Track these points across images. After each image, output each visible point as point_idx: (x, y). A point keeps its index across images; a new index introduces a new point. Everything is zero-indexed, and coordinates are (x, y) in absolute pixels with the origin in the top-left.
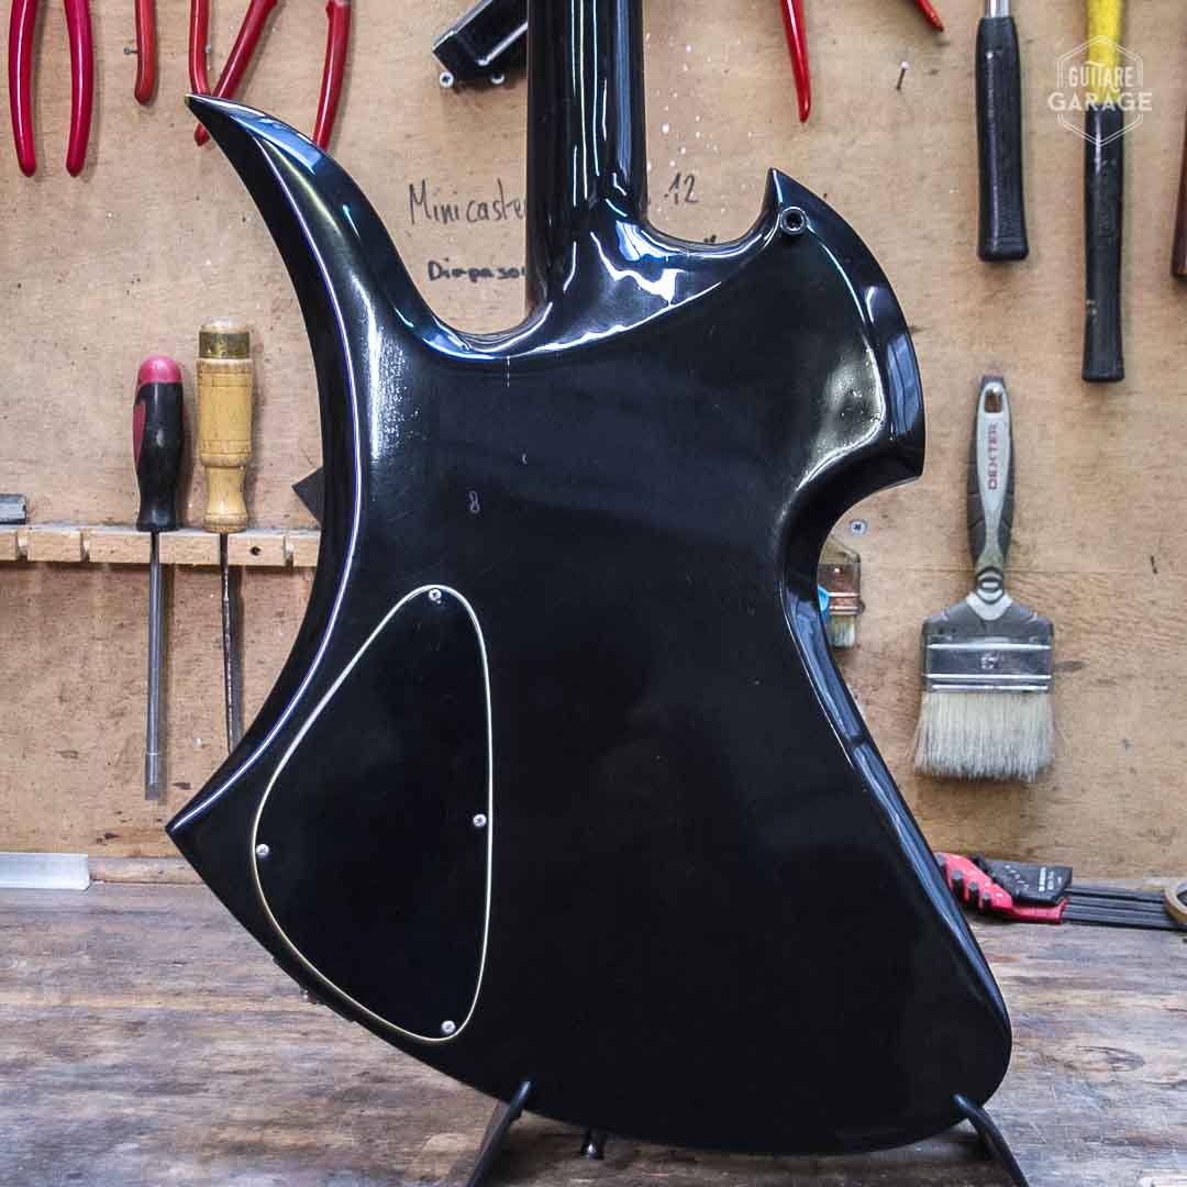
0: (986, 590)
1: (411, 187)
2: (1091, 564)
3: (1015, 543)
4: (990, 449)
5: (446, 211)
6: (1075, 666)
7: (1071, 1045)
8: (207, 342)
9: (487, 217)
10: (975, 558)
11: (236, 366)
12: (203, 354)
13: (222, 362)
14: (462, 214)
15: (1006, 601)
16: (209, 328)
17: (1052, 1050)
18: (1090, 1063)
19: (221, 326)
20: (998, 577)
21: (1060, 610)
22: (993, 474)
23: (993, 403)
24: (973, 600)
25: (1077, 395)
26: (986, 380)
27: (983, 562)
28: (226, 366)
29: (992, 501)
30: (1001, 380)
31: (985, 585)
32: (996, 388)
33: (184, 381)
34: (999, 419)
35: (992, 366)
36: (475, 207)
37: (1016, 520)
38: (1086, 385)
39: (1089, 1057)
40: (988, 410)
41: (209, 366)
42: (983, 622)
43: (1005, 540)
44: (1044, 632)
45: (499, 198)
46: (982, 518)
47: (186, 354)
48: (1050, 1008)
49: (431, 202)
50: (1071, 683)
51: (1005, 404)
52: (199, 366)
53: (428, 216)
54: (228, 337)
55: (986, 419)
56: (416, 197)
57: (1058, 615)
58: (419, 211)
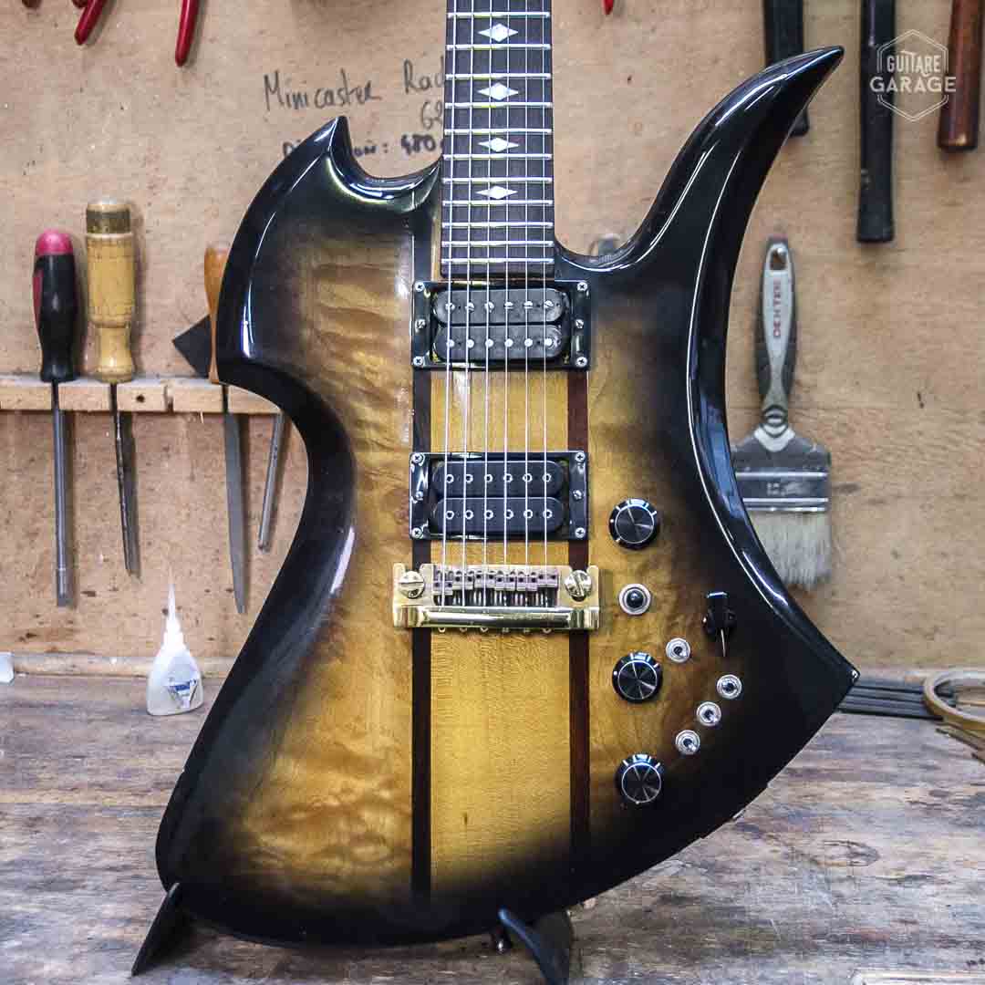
0: (772, 425)
1: (266, 78)
2: (865, 400)
3: (798, 383)
4: (776, 303)
5: (297, 98)
6: (851, 488)
8: (93, 219)
9: (332, 103)
10: (762, 397)
11: (118, 240)
12: (90, 230)
13: (105, 236)
14: (311, 101)
15: (789, 435)
16: (93, 207)
17: (802, 844)
18: (832, 858)
19: (104, 205)
20: (781, 413)
21: (839, 441)
22: (777, 325)
23: (778, 262)
24: (760, 434)
25: (854, 253)
26: (772, 241)
27: (769, 401)
28: (110, 240)
29: (777, 348)
30: (785, 242)
31: (772, 421)
32: (780, 249)
33: (76, 254)
34: (783, 276)
35: (778, 228)
36: (322, 95)
37: (798, 362)
38: (860, 245)
39: (833, 851)
40: (773, 267)
41: (95, 241)
42: (768, 452)
43: (789, 381)
44: (821, 461)
45: (343, 86)
46: (768, 363)
47: (78, 230)
48: (808, 801)
49: (284, 90)
50: (846, 503)
51: (788, 264)
52: (87, 239)
53: (282, 103)
54: (111, 216)
55: (772, 275)
56: (271, 86)
57: (835, 445)
58: (273, 98)
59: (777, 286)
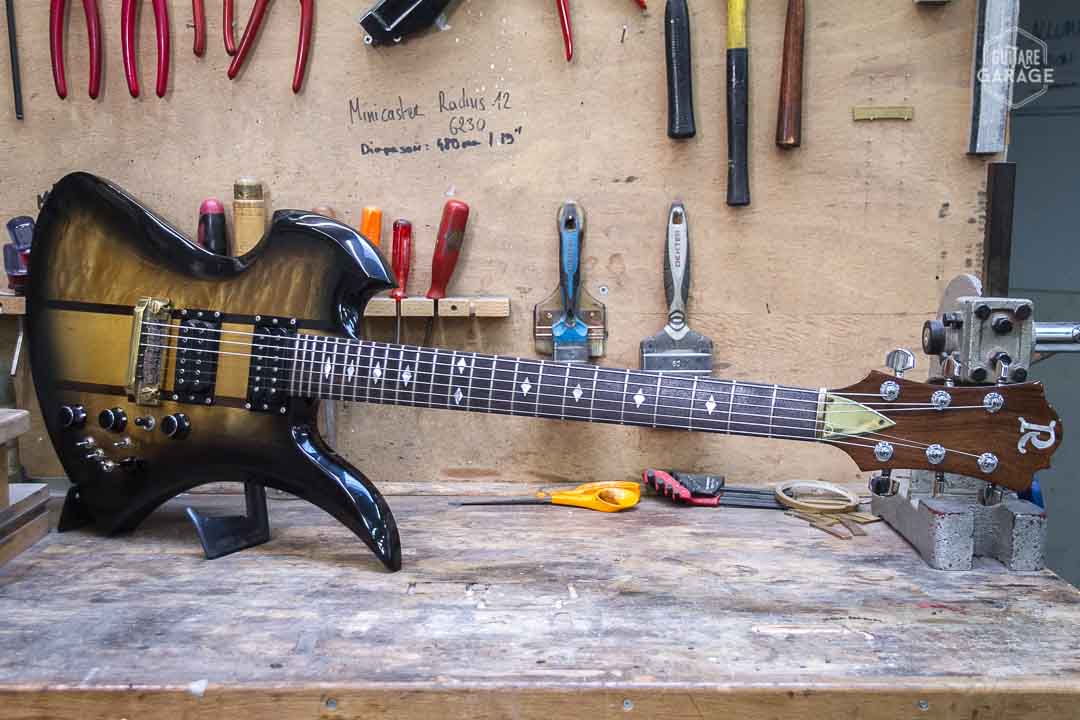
0: (676, 323)
1: (351, 102)
2: (733, 308)
3: (691, 297)
4: (676, 244)
5: (371, 115)
6: (727, 366)
7: (718, 565)
8: (238, 190)
9: (393, 118)
10: (669, 308)
11: (254, 204)
12: (236, 198)
13: (247, 201)
14: (379, 117)
15: (686, 329)
16: (239, 182)
17: (708, 566)
18: (728, 573)
19: (247, 181)
20: (681, 316)
21: (717, 335)
22: (678, 259)
23: (677, 219)
24: (668, 329)
25: (725, 213)
26: (673, 206)
27: (673, 307)
28: (249, 204)
29: (678, 273)
30: (682, 206)
31: (675, 320)
32: (679, 210)
33: (226, 214)
34: (681, 227)
35: (676, 198)
36: (387, 112)
37: (691, 284)
38: (730, 208)
39: (729, 570)
40: (675, 222)
41: (239, 204)
42: (673, 340)
43: (686, 296)
44: (707, 346)
45: (399, 107)
46: (672, 283)
47: (226, 198)
48: (709, 547)
49: (362, 110)
51: (684, 218)
52: (234, 204)
53: (361, 119)
54: (250, 187)
55: (674, 228)
56: (354, 107)
57: (715, 337)
58: (355, 115)
59: (677, 233)
